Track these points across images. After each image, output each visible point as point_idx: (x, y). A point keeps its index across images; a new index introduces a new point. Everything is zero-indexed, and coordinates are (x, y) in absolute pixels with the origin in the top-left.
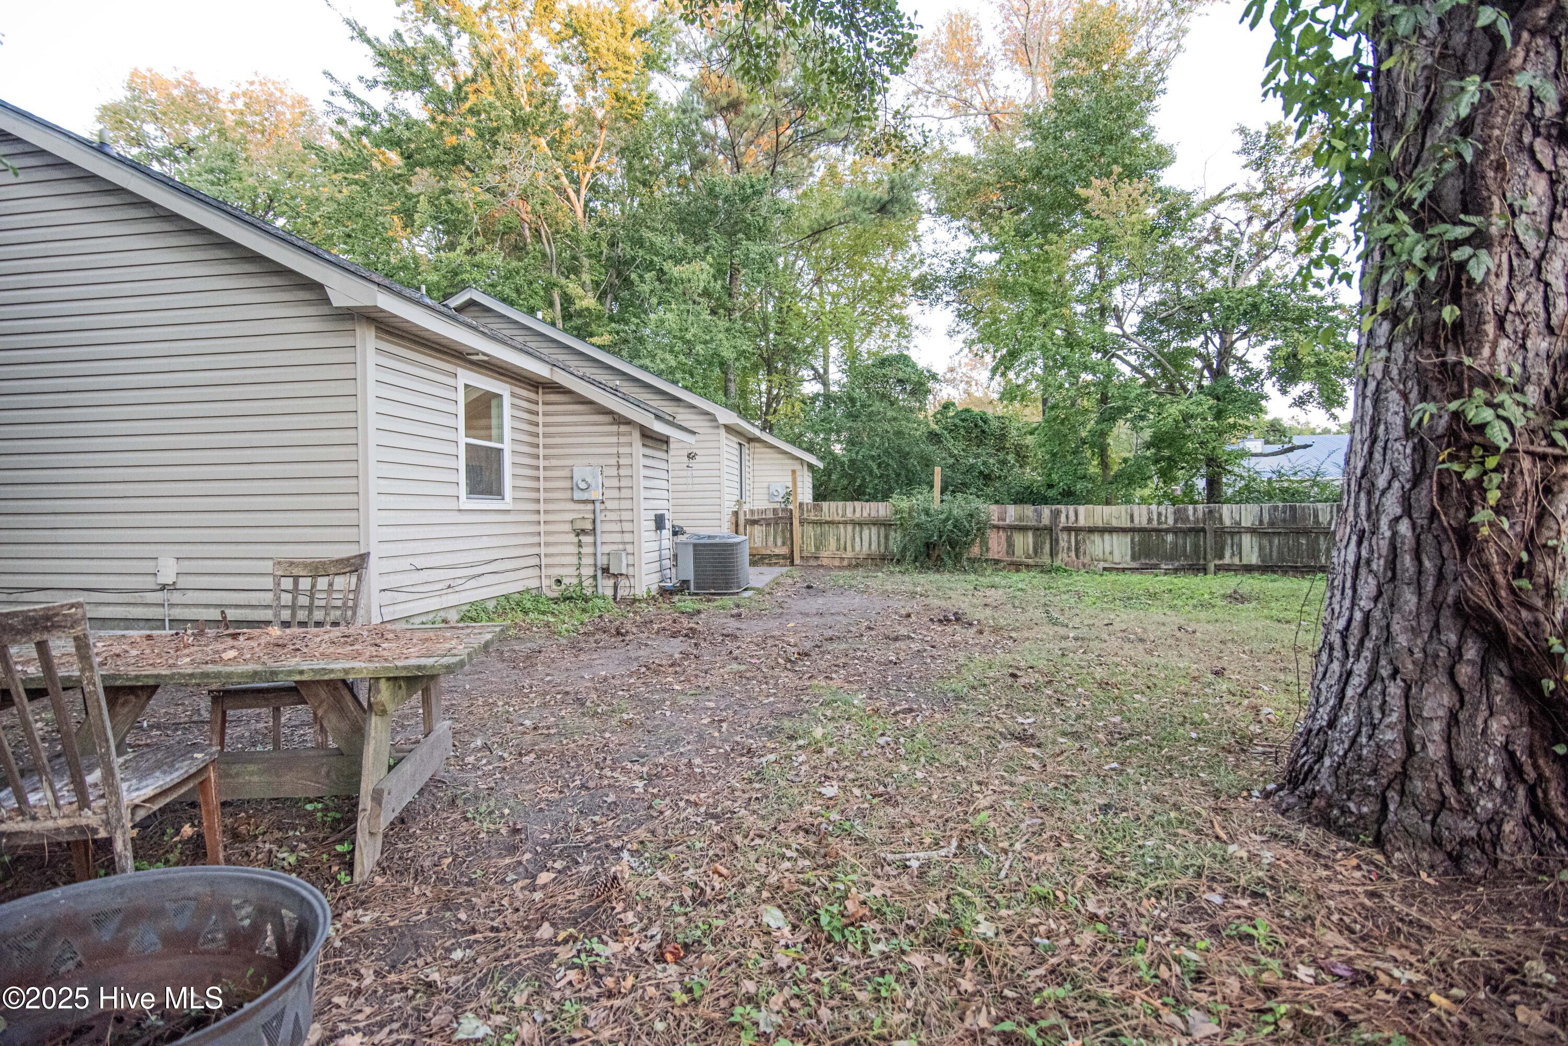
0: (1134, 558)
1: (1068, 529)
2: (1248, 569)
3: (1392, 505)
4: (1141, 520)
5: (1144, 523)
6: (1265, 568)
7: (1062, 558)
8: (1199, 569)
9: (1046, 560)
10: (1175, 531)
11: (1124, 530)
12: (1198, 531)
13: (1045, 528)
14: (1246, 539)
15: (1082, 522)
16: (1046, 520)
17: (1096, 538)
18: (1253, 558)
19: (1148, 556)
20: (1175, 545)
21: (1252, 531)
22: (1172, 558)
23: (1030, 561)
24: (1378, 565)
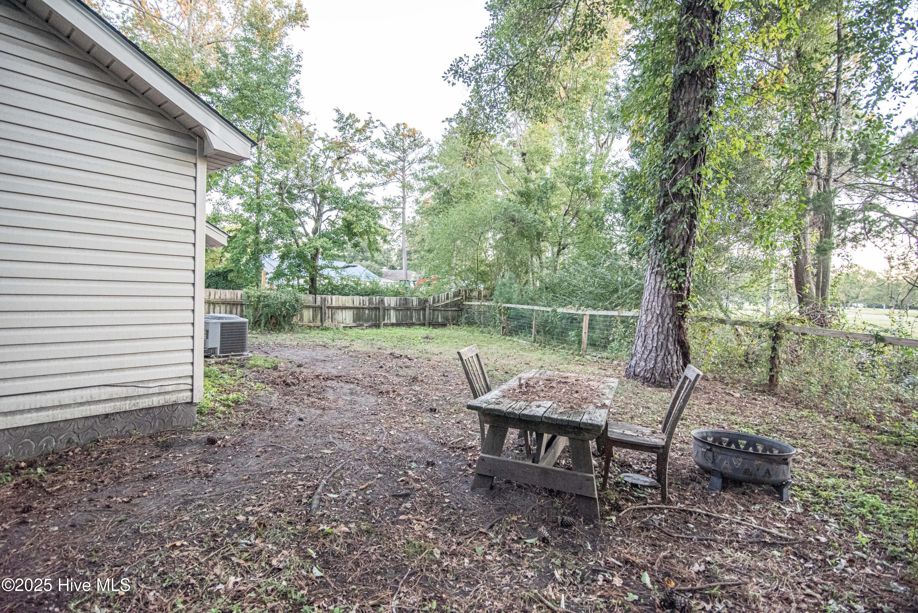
0: (354, 321)
1: (329, 308)
2: (393, 325)
3: (667, 320)
4: (357, 304)
5: (358, 305)
6: (398, 325)
7: (327, 323)
8: (377, 326)
9: (318, 323)
10: (369, 309)
11: (350, 308)
12: (377, 309)
13: (318, 307)
14: (392, 312)
15: (334, 304)
16: (318, 303)
17: (339, 311)
18: (394, 321)
19: (359, 320)
20: (369, 314)
21: (394, 309)
22: (367, 321)
23: (312, 324)
24: (665, 332)
